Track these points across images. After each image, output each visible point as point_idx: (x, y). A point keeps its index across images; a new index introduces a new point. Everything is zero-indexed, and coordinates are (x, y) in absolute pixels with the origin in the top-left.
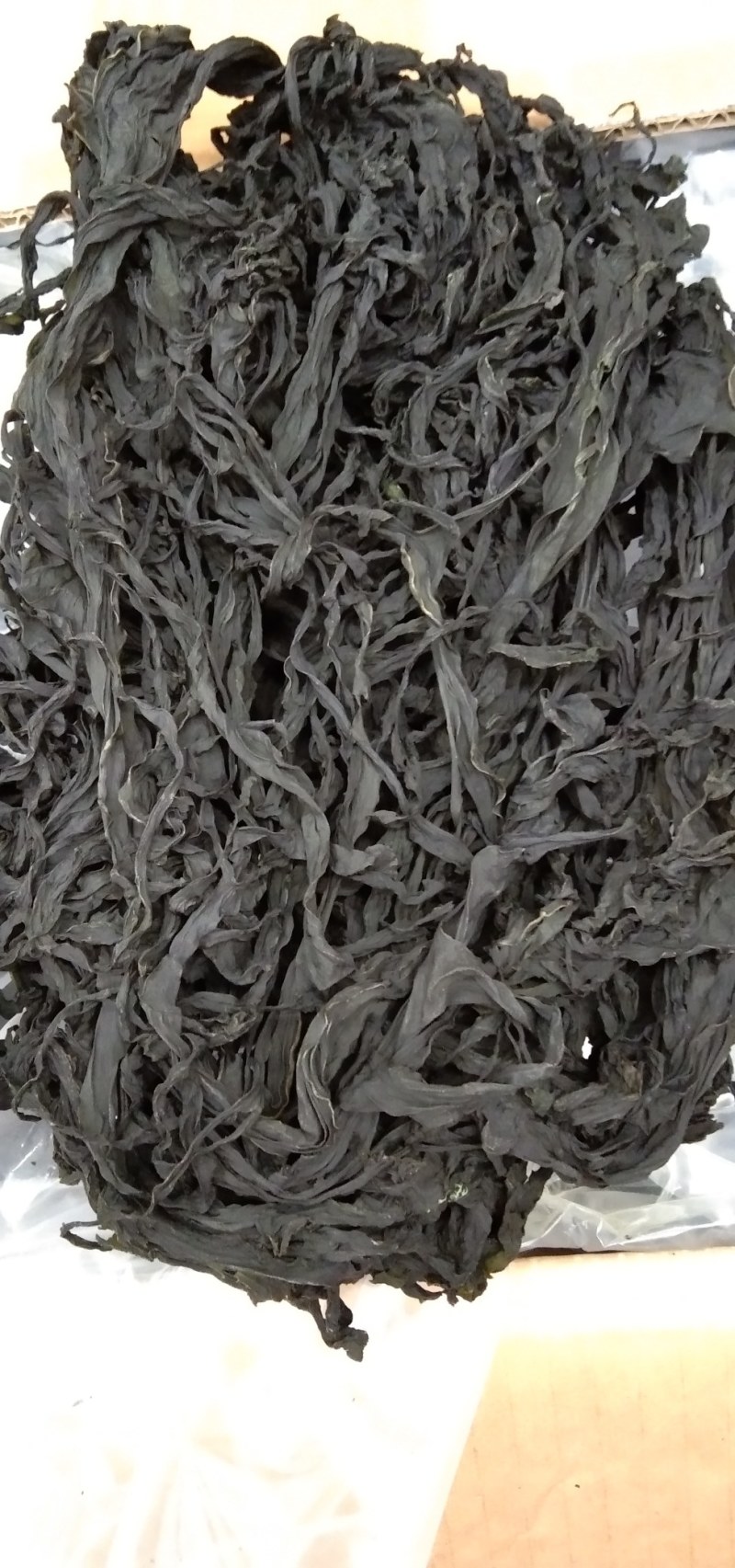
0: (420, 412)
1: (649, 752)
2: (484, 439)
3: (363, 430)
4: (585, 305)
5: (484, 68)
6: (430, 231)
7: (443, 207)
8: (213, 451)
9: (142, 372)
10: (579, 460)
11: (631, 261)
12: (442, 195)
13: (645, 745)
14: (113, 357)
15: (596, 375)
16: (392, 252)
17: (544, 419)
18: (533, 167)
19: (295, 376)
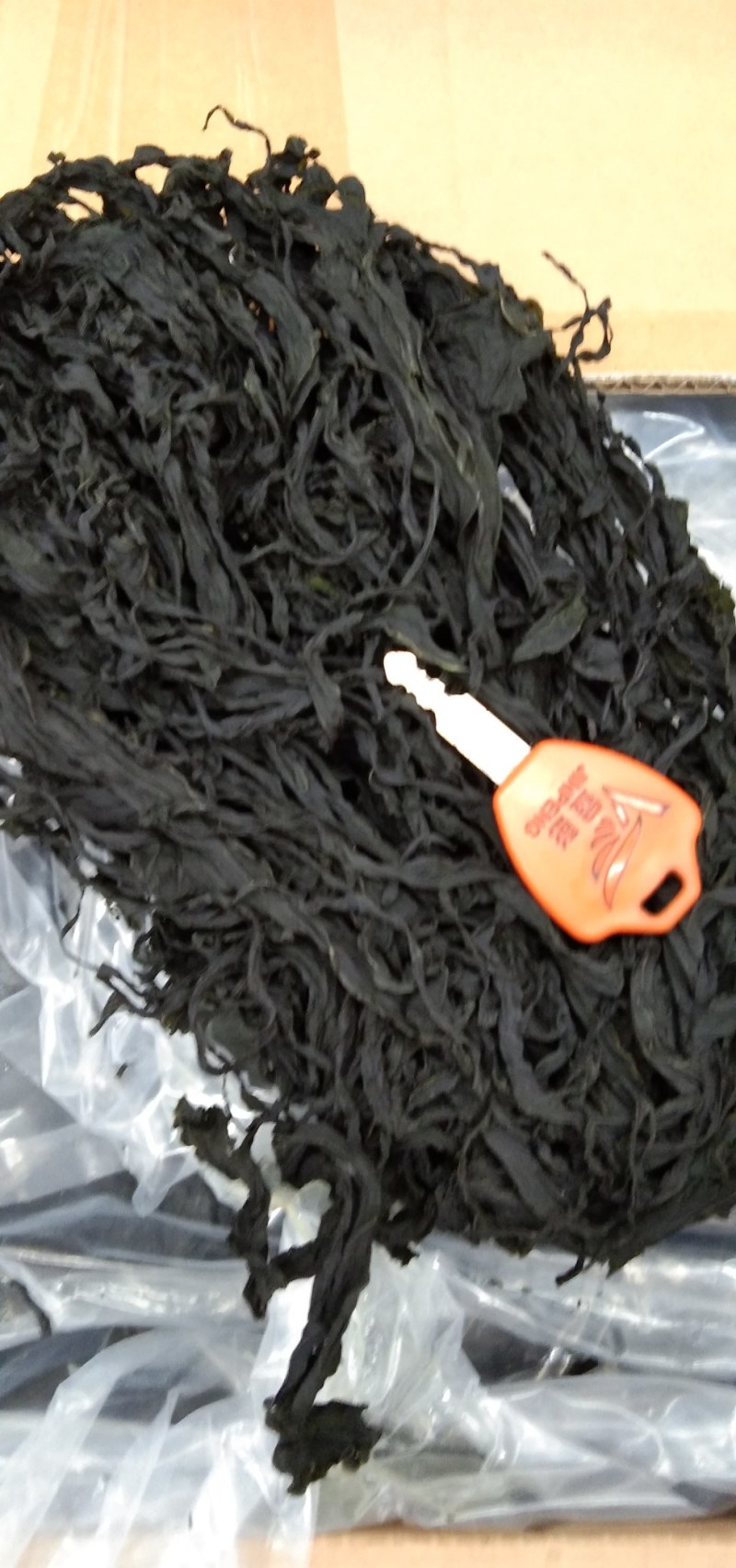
0: (301, 510)
1: (654, 640)
2: (378, 502)
3: (257, 553)
4: (342, 324)
5: (80, 162)
6: (197, 356)
7: (189, 325)
8: (195, 668)
9: (60, 641)
10: (461, 466)
11: (342, 260)
12: (181, 317)
13: (648, 637)
14: (33, 648)
15: (413, 385)
16: (191, 399)
17: (406, 451)
18: (199, 230)
19: (188, 554)
